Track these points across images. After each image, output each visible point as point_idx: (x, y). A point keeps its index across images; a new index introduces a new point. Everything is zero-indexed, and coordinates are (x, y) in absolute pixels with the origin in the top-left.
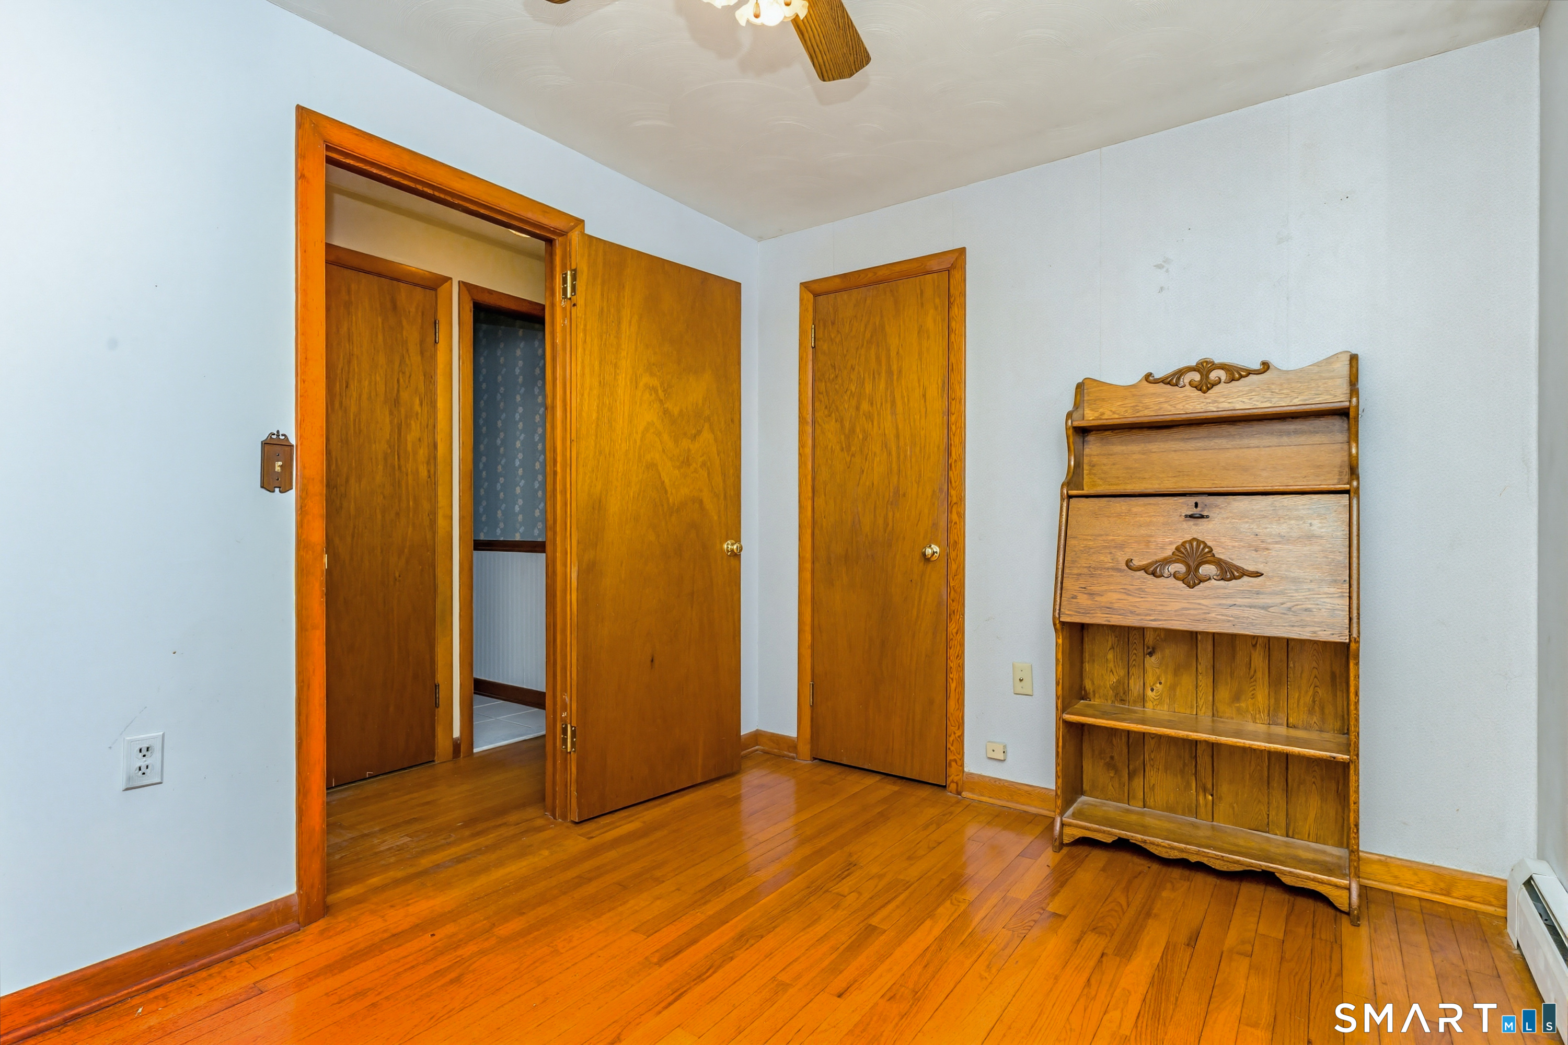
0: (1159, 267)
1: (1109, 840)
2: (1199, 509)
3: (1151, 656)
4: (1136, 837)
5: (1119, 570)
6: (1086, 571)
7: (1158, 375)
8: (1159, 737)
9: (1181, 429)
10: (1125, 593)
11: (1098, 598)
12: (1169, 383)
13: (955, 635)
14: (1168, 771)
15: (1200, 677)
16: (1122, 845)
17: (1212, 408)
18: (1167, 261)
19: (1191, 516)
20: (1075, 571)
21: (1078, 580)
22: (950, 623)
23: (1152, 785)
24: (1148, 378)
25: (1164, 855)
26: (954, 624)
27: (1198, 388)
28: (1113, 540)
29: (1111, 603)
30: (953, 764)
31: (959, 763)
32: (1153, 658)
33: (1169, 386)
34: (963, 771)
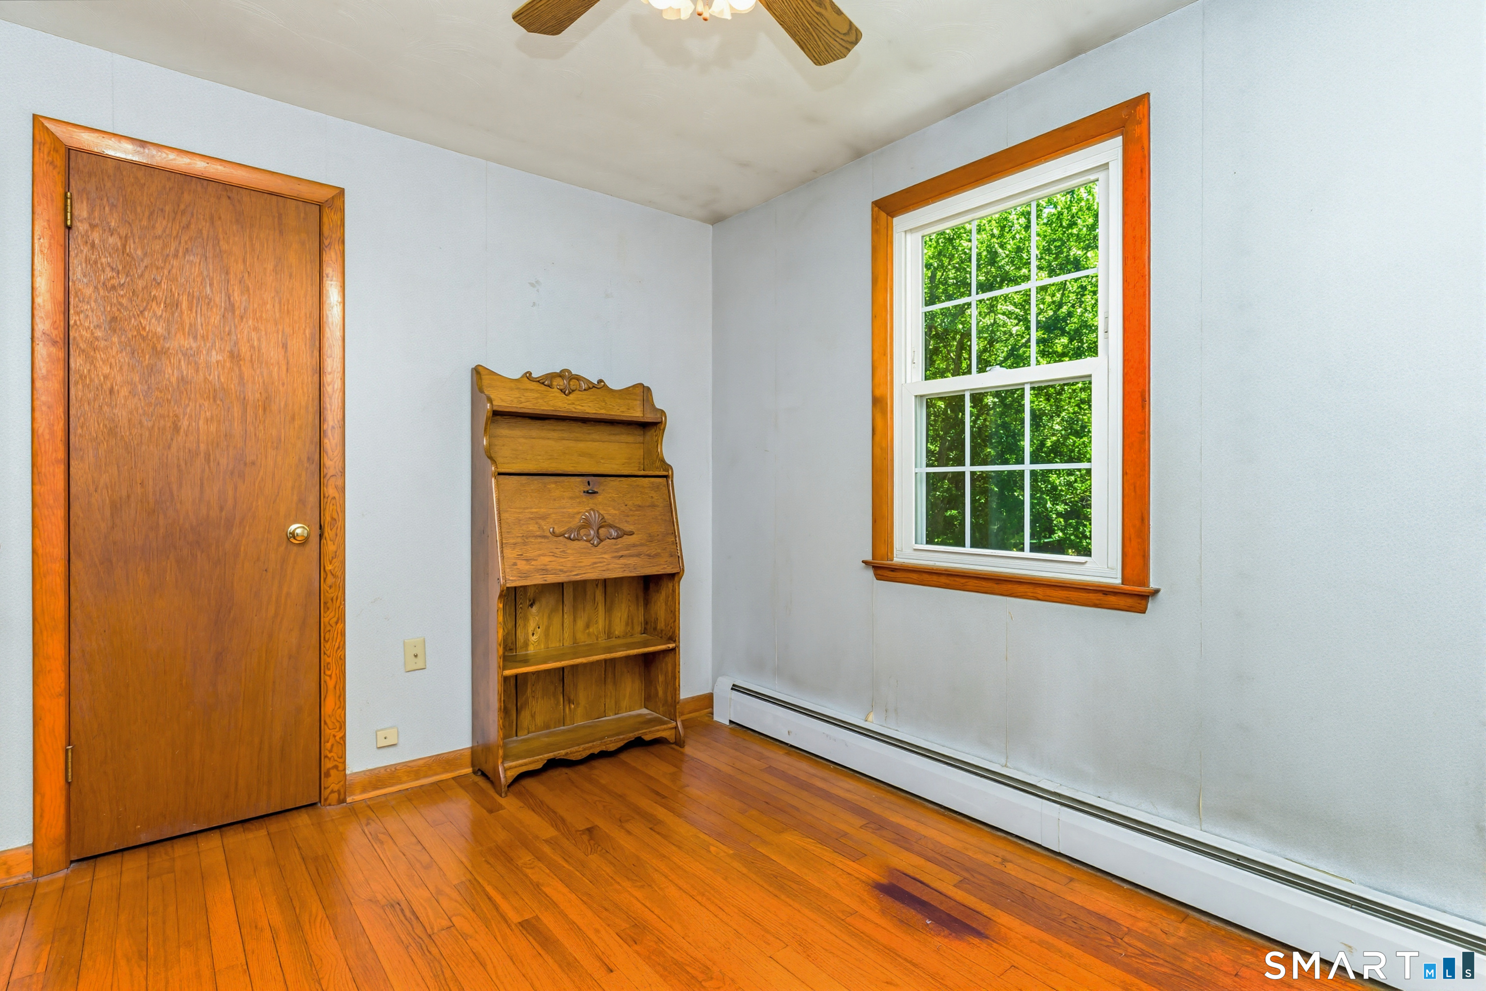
0: (532, 285)
1: (539, 766)
2: (591, 486)
3: (532, 607)
4: (560, 753)
5: (544, 537)
6: (519, 540)
7: (534, 375)
8: (537, 673)
9: (551, 422)
10: (553, 556)
11: (533, 563)
12: (543, 383)
13: (334, 625)
14: (545, 697)
15: (565, 616)
16: (553, 764)
17: (572, 408)
18: (537, 282)
19: (588, 492)
20: (512, 541)
21: (514, 549)
22: (325, 612)
23: (533, 712)
24: (528, 376)
25: (579, 758)
26: (333, 612)
27: (562, 391)
28: (537, 512)
29: (546, 565)
30: (333, 772)
31: (341, 768)
32: (534, 607)
33: (543, 386)
34: (345, 775)
